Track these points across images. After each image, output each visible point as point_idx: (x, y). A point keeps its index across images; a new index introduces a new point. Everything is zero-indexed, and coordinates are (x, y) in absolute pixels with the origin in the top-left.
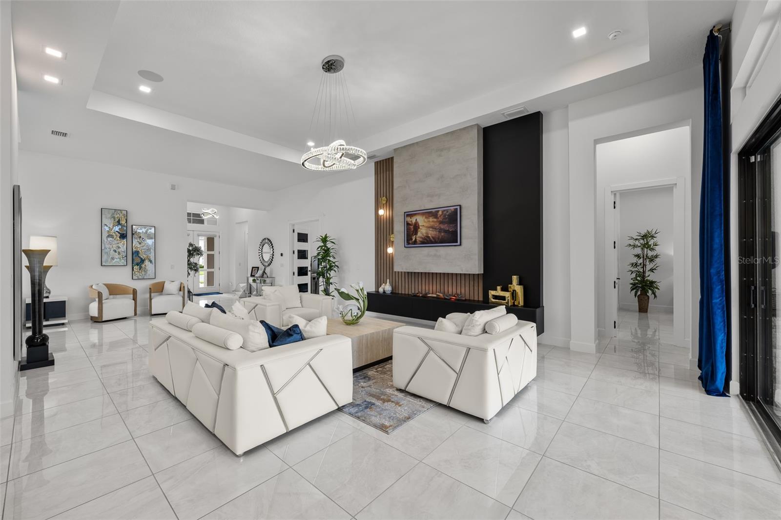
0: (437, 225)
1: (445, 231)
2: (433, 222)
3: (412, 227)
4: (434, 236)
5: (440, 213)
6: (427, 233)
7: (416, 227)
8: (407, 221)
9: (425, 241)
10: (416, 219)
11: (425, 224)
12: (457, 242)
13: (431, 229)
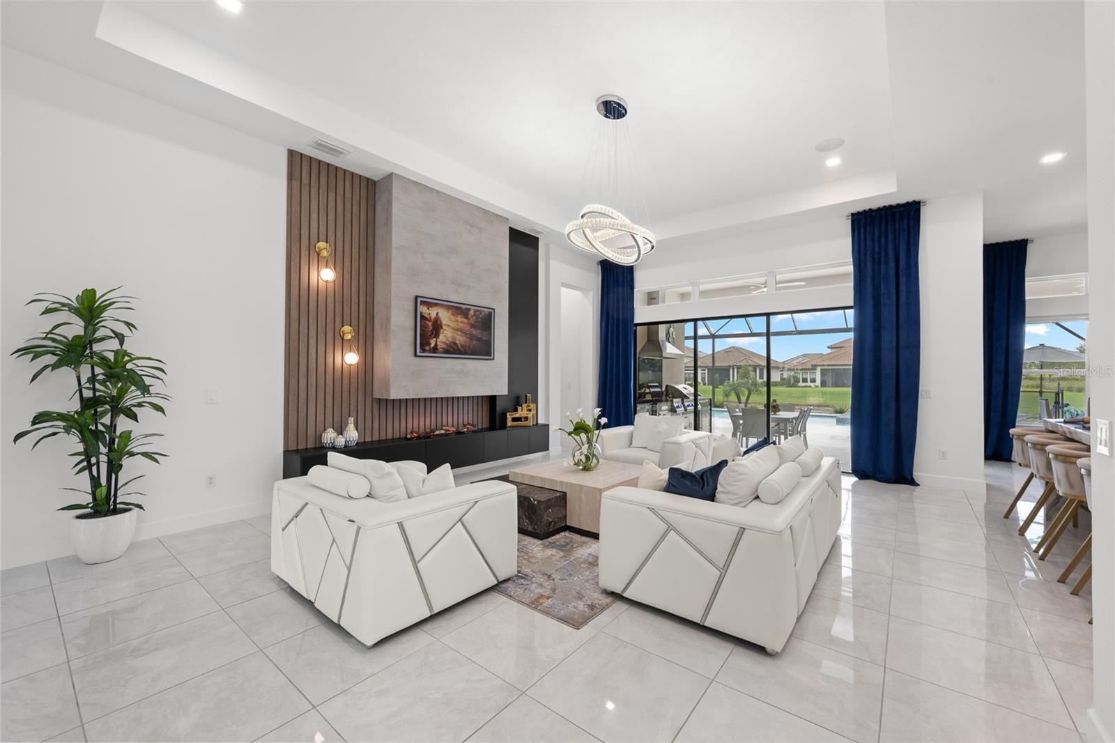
0: (467, 328)
1: (478, 339)
2: (462, 322)
3: (430, 324)
4: (463, 343)
5: (472, 312)
6: (453, 338)
7: (437, 326)
8: (421, 313)
9: (451, 349)
10: (437, 313)
11: (450, 324)
12: (490, 355)
13: (460, 333)
